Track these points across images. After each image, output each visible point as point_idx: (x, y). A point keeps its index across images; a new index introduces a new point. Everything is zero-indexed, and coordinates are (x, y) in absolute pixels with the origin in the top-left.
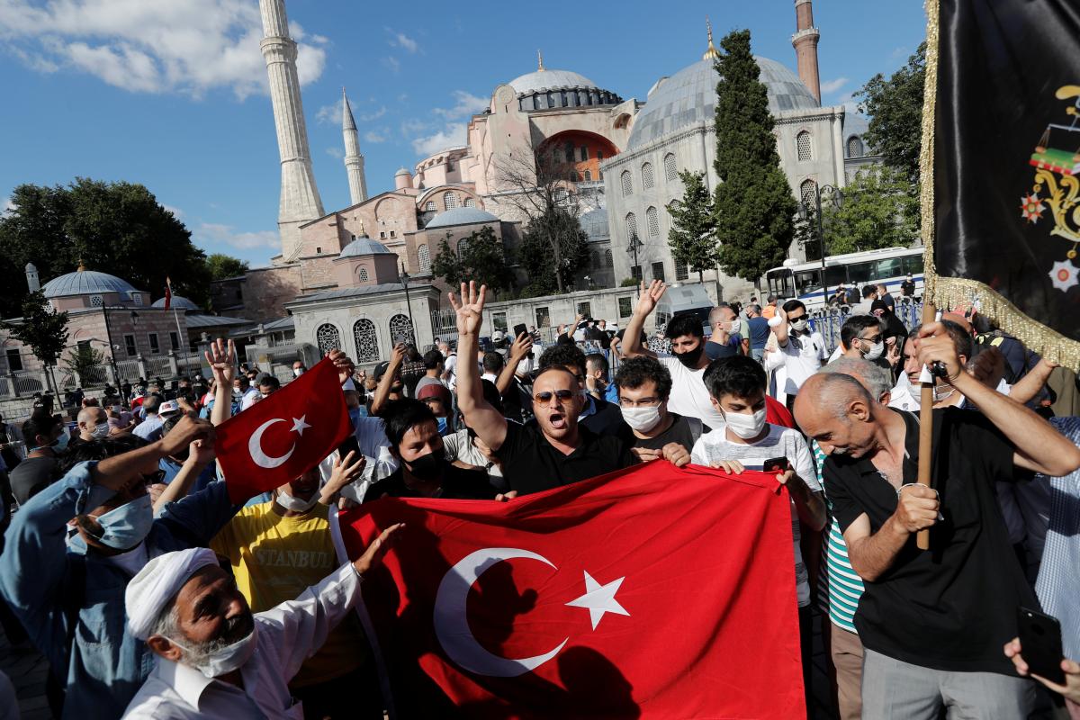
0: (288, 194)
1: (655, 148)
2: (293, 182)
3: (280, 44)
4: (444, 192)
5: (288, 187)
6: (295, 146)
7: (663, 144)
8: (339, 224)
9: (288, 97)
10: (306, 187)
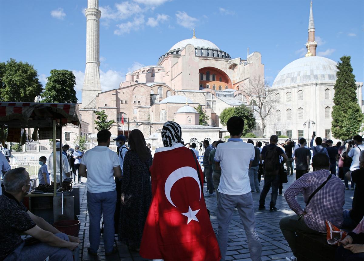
0: (88, 77)
1: (294, 87)
2: (92, 72)
3: (95, 12)
4: (158, 87)
5: (89, 74)
6: (95, 56)
7: (298, 86)
8: (116, 95)
9: (95, 35)
10: (97, 76)
